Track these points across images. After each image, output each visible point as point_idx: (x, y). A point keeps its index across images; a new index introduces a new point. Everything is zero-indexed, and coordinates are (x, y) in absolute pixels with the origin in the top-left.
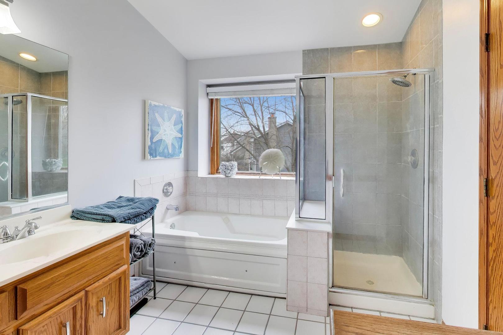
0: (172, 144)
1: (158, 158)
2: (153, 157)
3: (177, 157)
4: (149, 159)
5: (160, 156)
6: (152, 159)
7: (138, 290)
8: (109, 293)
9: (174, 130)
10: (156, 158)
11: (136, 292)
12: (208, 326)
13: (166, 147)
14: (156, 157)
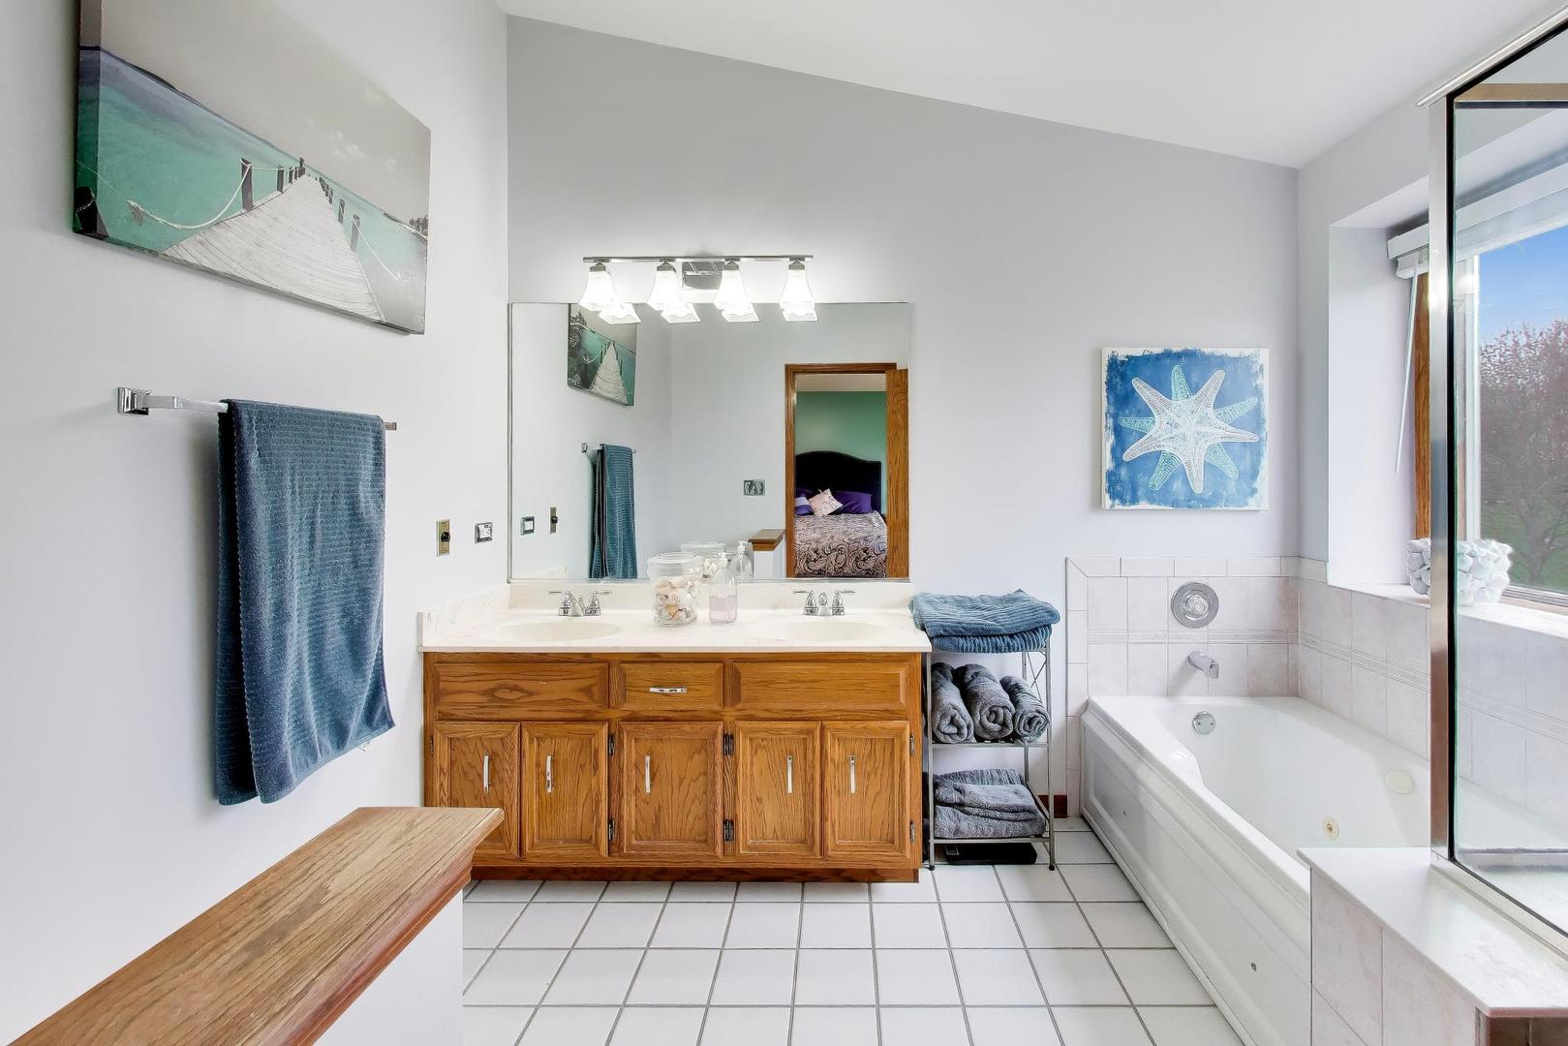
0: (1207, 466)
1: (1143, 505)
2: (1123, 502)
3: (1230, 508)
4: (1108, 507)
5: (1151, 500)
6: (1121, 507)
7: (998, 814)
8: (869, 755)
9: (1215, 421)
10: (1133, 507)
11: (992, 814)
12: (1049, 1006)
13: (1182, 474)
14: (1134, 500)
